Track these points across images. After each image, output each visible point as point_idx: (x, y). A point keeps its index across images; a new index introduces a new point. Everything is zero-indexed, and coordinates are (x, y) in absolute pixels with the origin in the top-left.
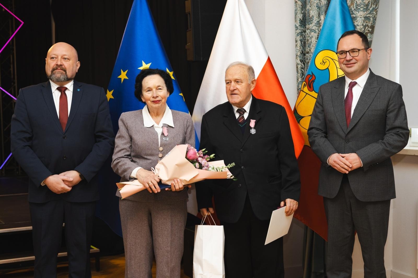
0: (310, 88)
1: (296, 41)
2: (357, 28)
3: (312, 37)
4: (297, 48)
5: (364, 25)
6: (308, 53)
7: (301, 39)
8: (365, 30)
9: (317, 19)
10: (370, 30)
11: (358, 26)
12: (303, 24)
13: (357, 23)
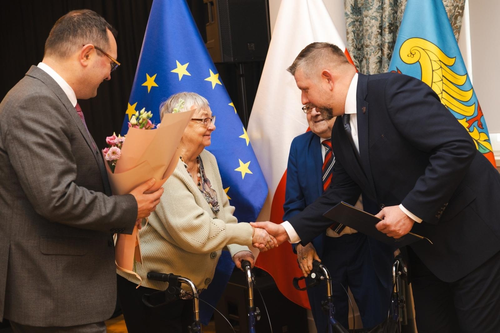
1: (348, 33)
3: (373, 26)
5: (455, 5)
6: (367, 46)
7: (354, 30)
8: (455, 12)
9: (378, 3)
10: (461, 11)
11: (447, 6)
13: (445, 3)
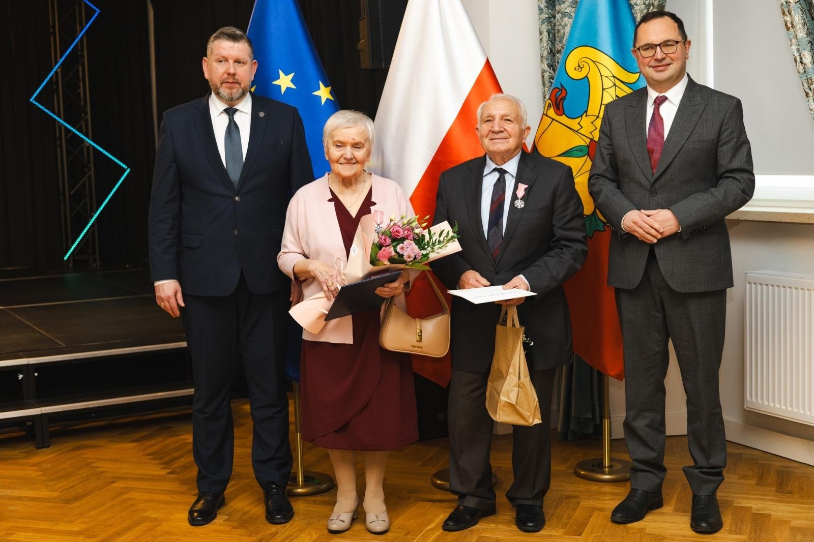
0: (559, 109)
1: (541, 33)
2: (635, 9)
3: (566, 25)
4: (542, 43)
5: (647, 3)
6: (559, 52)
7: (549, 30)
11: (637, 5)
12: (551, 4)
